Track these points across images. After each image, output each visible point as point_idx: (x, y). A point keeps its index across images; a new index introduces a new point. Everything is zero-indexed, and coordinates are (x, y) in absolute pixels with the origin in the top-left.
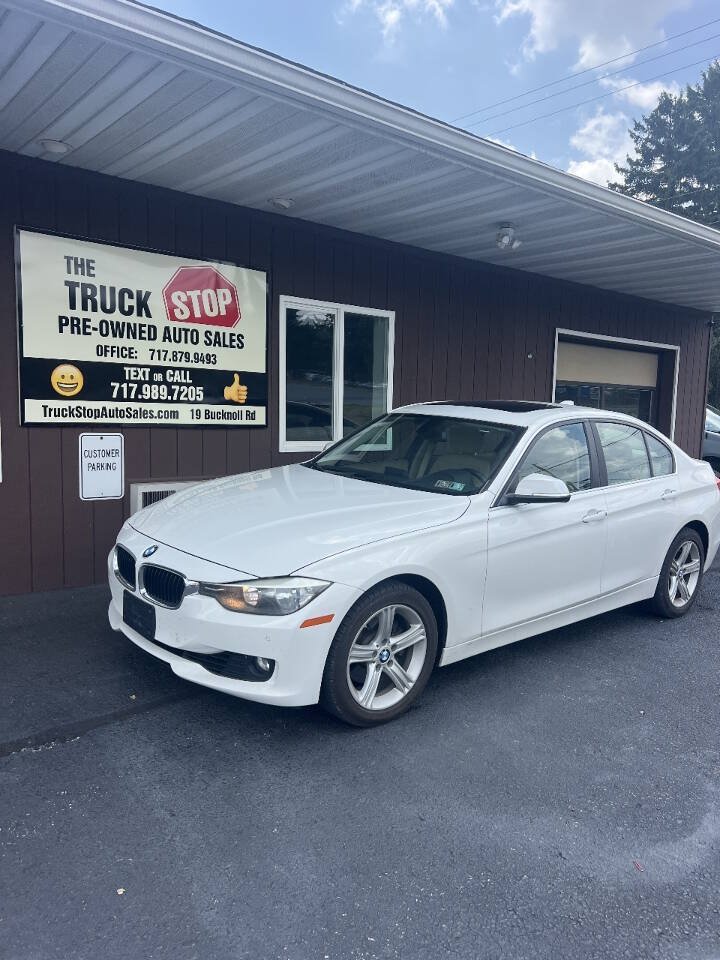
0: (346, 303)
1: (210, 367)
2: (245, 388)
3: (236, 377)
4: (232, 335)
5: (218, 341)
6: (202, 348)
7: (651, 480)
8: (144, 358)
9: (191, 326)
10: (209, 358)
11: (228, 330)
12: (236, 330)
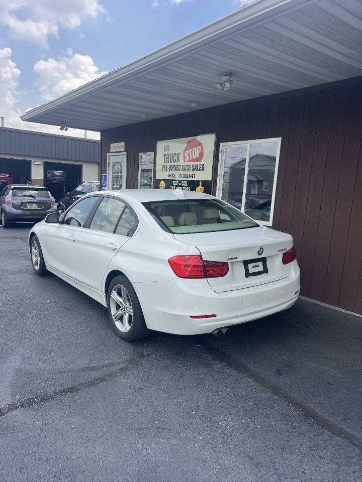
0: (243, 140)
1: (193, 179)
2: (203, 187)
3: (201, 183)
4: (200, 165)
5: (195, 169)
6: (191, 172)
7: (112, 235)
8: (177, 178)
9: (189, 164)
10: (193, 176)
11: (199, 163)
12: (201, 163)
